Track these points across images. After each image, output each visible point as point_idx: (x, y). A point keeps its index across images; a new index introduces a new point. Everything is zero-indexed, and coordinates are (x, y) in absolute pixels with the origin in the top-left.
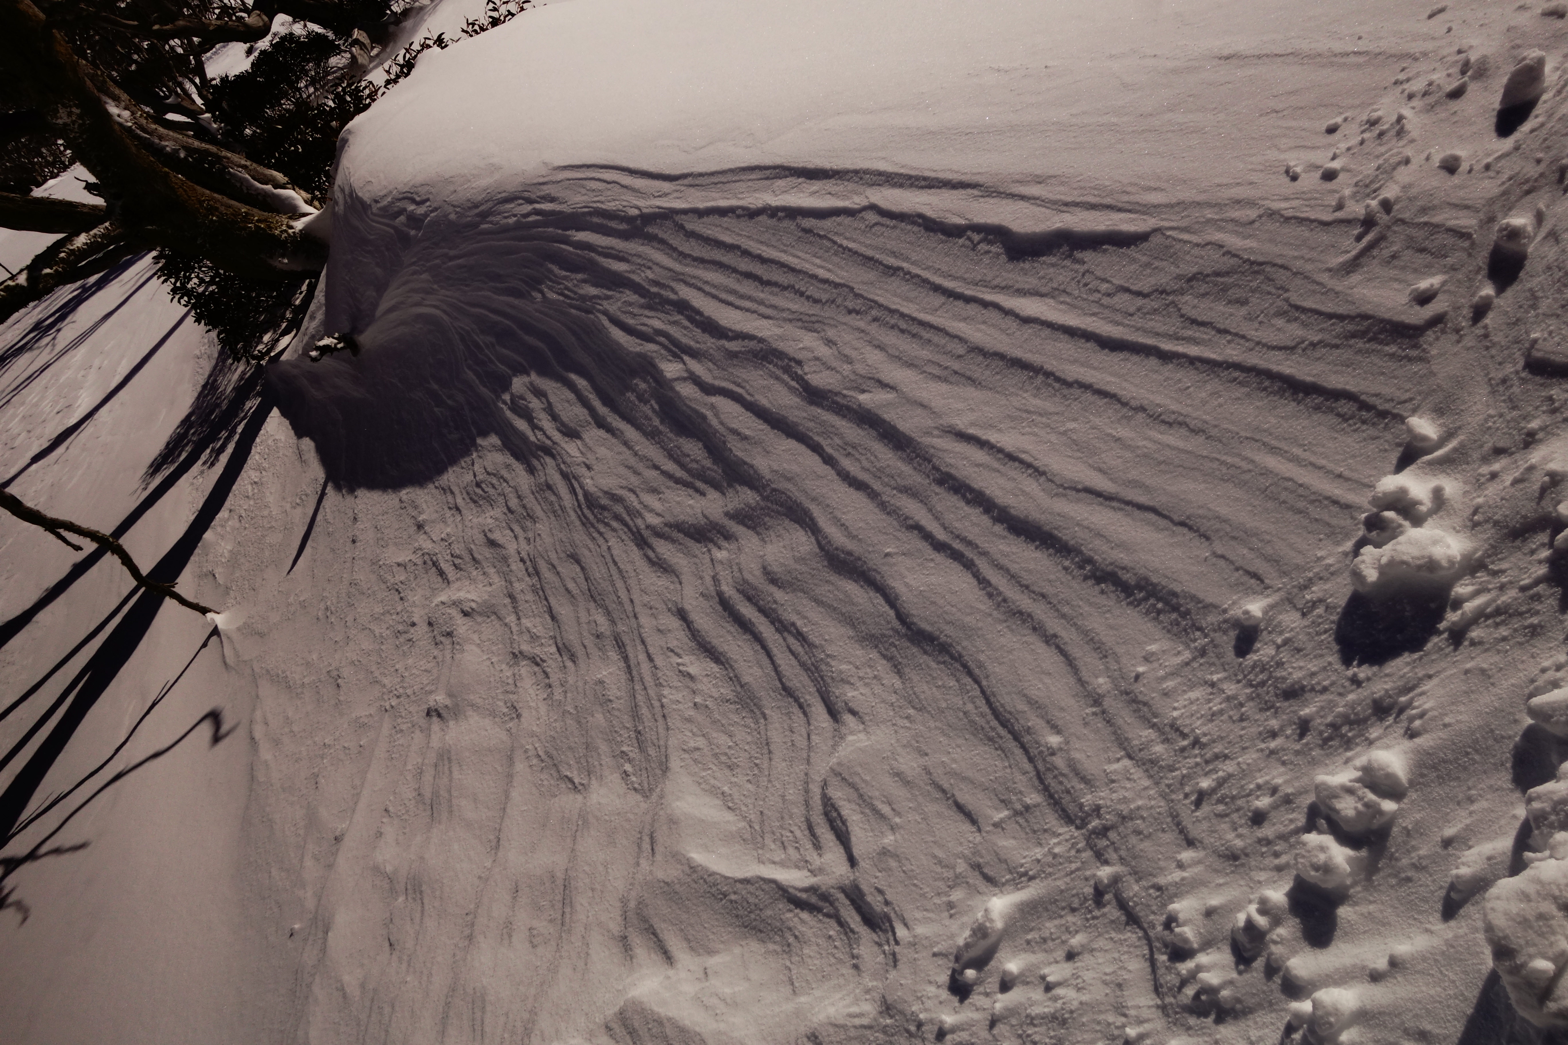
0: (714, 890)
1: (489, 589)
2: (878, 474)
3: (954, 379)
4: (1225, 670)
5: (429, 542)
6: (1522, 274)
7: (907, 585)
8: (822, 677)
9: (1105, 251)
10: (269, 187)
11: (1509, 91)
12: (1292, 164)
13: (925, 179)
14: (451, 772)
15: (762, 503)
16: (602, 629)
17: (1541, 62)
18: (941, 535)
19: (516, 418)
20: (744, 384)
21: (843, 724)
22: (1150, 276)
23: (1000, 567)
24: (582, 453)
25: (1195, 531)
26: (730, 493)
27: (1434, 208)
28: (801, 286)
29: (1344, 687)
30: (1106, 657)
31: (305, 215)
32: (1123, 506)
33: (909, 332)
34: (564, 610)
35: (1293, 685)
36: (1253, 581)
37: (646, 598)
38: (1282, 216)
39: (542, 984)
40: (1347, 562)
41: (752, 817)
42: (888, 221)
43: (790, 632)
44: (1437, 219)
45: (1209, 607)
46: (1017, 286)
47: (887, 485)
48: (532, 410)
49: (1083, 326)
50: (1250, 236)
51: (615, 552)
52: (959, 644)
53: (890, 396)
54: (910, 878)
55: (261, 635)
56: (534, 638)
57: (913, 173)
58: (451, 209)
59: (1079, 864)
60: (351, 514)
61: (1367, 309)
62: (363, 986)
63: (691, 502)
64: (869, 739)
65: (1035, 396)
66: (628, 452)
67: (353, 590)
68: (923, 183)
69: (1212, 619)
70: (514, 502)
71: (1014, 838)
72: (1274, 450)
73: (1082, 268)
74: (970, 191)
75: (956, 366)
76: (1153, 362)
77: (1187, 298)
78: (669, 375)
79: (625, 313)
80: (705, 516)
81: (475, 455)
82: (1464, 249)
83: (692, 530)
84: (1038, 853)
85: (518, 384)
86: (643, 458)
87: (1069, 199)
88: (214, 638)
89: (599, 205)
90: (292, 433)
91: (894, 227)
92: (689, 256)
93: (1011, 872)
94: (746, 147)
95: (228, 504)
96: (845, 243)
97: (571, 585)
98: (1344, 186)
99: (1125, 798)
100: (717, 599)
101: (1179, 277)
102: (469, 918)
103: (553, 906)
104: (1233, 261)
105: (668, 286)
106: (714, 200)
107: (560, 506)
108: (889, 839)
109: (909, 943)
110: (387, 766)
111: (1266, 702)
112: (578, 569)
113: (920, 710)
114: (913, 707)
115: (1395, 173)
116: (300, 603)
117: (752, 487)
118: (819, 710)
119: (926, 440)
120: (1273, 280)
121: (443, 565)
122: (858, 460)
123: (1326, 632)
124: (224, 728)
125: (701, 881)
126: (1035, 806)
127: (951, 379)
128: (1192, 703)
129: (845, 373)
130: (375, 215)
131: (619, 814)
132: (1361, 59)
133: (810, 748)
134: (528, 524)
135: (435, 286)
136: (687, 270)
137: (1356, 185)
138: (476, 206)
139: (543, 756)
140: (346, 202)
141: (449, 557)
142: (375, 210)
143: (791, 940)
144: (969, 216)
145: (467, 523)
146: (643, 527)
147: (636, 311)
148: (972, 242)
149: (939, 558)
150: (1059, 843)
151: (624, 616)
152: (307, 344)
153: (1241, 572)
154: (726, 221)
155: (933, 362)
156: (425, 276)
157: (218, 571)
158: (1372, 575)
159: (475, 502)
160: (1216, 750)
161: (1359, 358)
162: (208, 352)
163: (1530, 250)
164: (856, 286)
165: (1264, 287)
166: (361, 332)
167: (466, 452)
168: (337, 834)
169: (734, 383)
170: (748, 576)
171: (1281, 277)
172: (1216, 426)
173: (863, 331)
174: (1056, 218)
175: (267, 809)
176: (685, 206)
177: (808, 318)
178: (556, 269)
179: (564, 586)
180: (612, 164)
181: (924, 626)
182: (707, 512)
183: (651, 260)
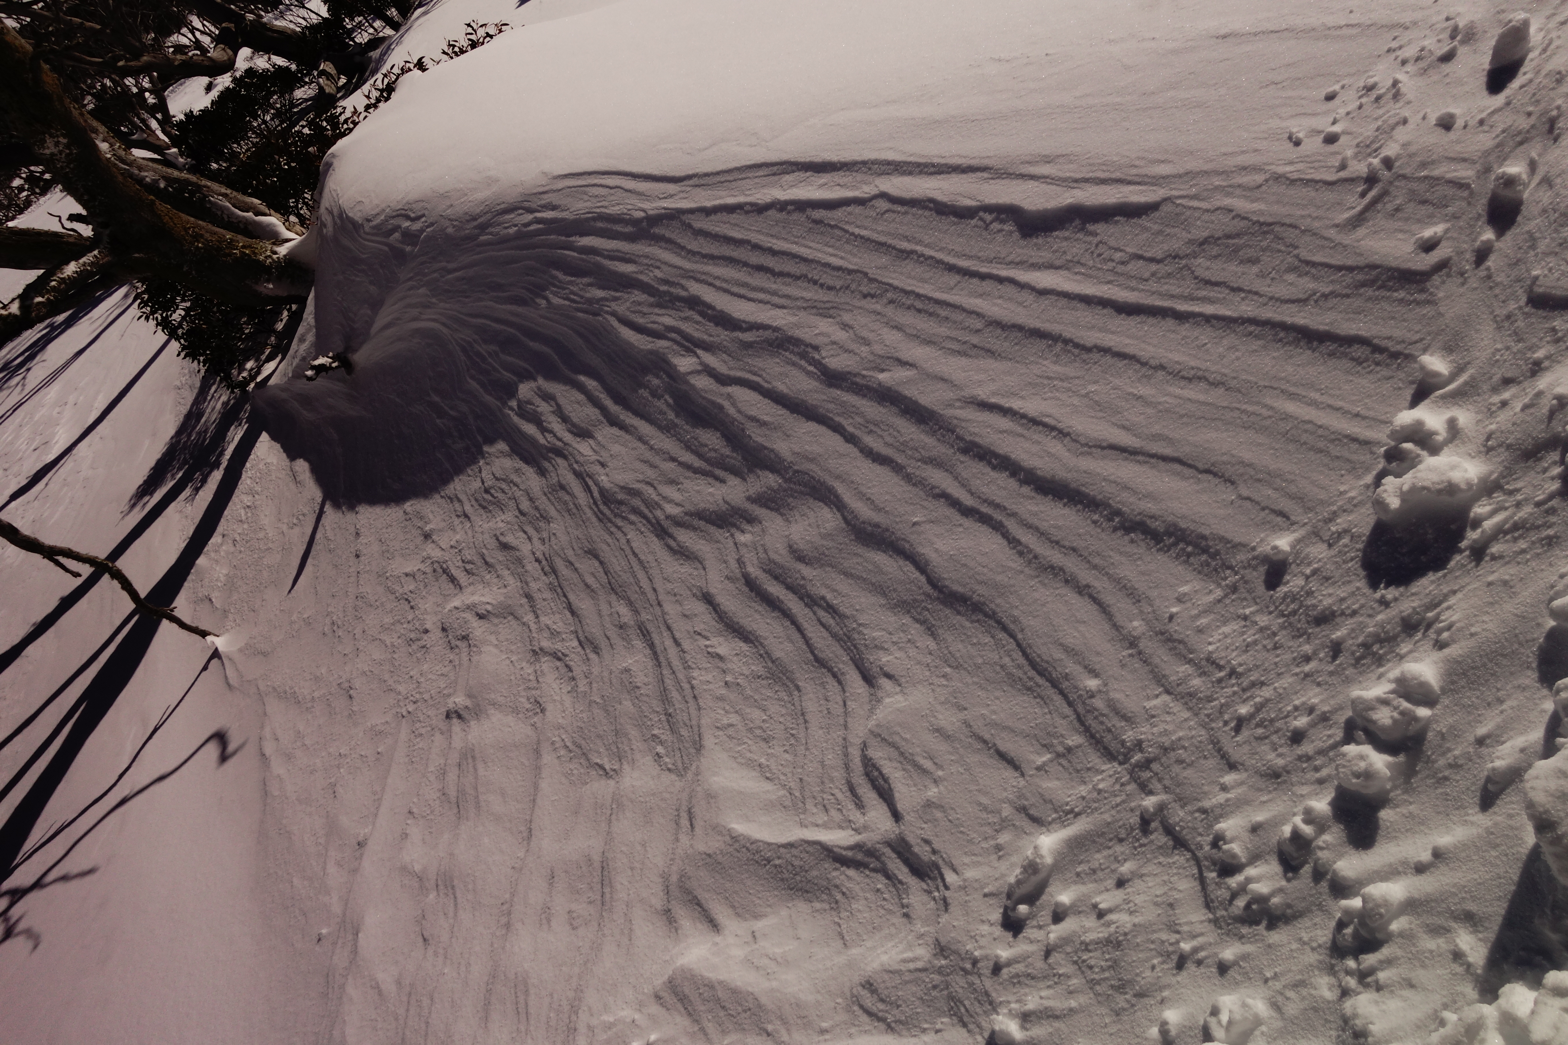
0: (756, 857)
1: (505, 591)
2: (902, 448)
3: (974, 352)
4: (1257, 604)
5: (438, 550)
6: (1519, 218)
7: (937, 550)
8: (855, 646)
9: (1117, 222)
10: (250, 215)
11: (1497, 52)
12: (1294, 130)
13: (933, 165)
14: (475, 770)
15: (784, 485)
16: (625, 620)
17: (1526, 24)
18: (968, 501)
19: (524, 422)
20: (760, 373)
21: (879, 688)
22: (1162, 242)
23: (1029, 526)
24: (595, 451)
25: (1220, 477)
26: (751, 478)
27: (1433, 162)
28: (814, 274)
29: (1373, 609)
30: (1139, 601)
31: (288, 240)
32: (1148, 459)
33: (926, 312)
34: (583, 604)
35: (1323, 611)
36: (1279, 519)
37: (669, 586)
38: (1288, 179)
39: (585, 963)
40: (1369, 494)
41: (792, 784)
42: (899, 208)
43: (820, 606)
44: (1436, 173)
45: (1238, 546)
46: (1031, 261)
47: (911, 457)
48: (541, 414)
49: (1099, 294)
50: (1257, 200)
51: (634, 545)
53: (909, 373)
54: (957, 826)
55: (265, 654)
56: (554, 634)
57: (921, 161)
58: (447, 223)
59: (1124, 797)
60: (352, 530)
61: (1376, 259)
62: (398, 983)
63: (711, 490)
64: (906, 700)
65: (1055, 363)
66: (643, 447)
67: (360, 603)
68: (932, 170)
69: (1242, 556)
70: (525, 505)
71: (1058, 779)
72: (1292, 396)
73: (1095, 240)
74: (979, 174)
75: (975, 340)
76: (1170, 323)
77: (1200, 260)
78: (682, 369)
79: (634, 312)
80: (726, 502)
81: (482, 462)
82: (1464, 199)
83: (713, 517)
84: (1083, 790)
85: (525, 390)
86: (658, 452)
87: (1078, 176)
88: (215, 661)
89: (603, 210)
90: (284, 455)
91: (906, 213)
92: (699, 253)
93: (1056, 811)
94: (751, 146)
95: (220, 529)
96: (857, 231)
97: (590, 580)
98: (1346, 148)
99: (1166, 730)
100: (743, 581)
101: (1191, 242)
102: (505, 907)
103: (591, 888)
104: (1243, 223)
105: (678, 284)
106: (721, 198)
107: (575, 504)
108: (933, 792)
109: (960, 886)
110: (408, 771)
111: (1298, 630)
112: (597, 564)
113: (957, 668)
114: (950, 666)
115: (1394, 133)
116: (304, 620)
117: (773, 470)
118: (853, 678)
119: (949, 412)
120: (1282, 239)
121: (455, 572)
122: (882, 437)
123: (1352, 559)
124: (231, 748)
125: (744, 850)
126: (1077, 747)
127: (970, 352)
128: (1226, 637)
129: (863, 355)
130: (368, 234)
131: (654, 794)
132: (1354, 31)
133: (846, 713)
134: (542, 524)
135: (434, 300)
136: (697, 267)
137: (1358, 146)
138: (474, 219)
139: (571, 747)
140: (335, 223)
141: (460, 564)
142: (367, 229)
143: (839, 897)
144: (980, 198)
145: (477, 529)
148: (985, 222)
149: (967, 522)
150: (1103, 780)
151: (647, 606)
152: (296, 367)
153: (1267, 511)
154: (734, 218)
155: (951, 338)
156: (422, 291)
157: (214, 596)
158: (1394, 503)
159: (484, 508)
160: (1252, 678)
161: (1370, 305)
162: (190, 382)
163: (1526, 196)
164: (868, 271)
165: (1274, 245)
166: (355, 351)
167: (473, 461)
168: (361, 839)
169: (751, 372)
170: (773, 556)
171: (1290, 235)
172: (1235, 378)
173: (879, 314)
174: (1067, 194)
175: (284, 821)
176: (693, 205)
177: (823, 305)
178: (560, 275)
179: (583, 581)
180: (614, 170)
181: (956, 588)
182: (728, 499)
183: (659, 260)
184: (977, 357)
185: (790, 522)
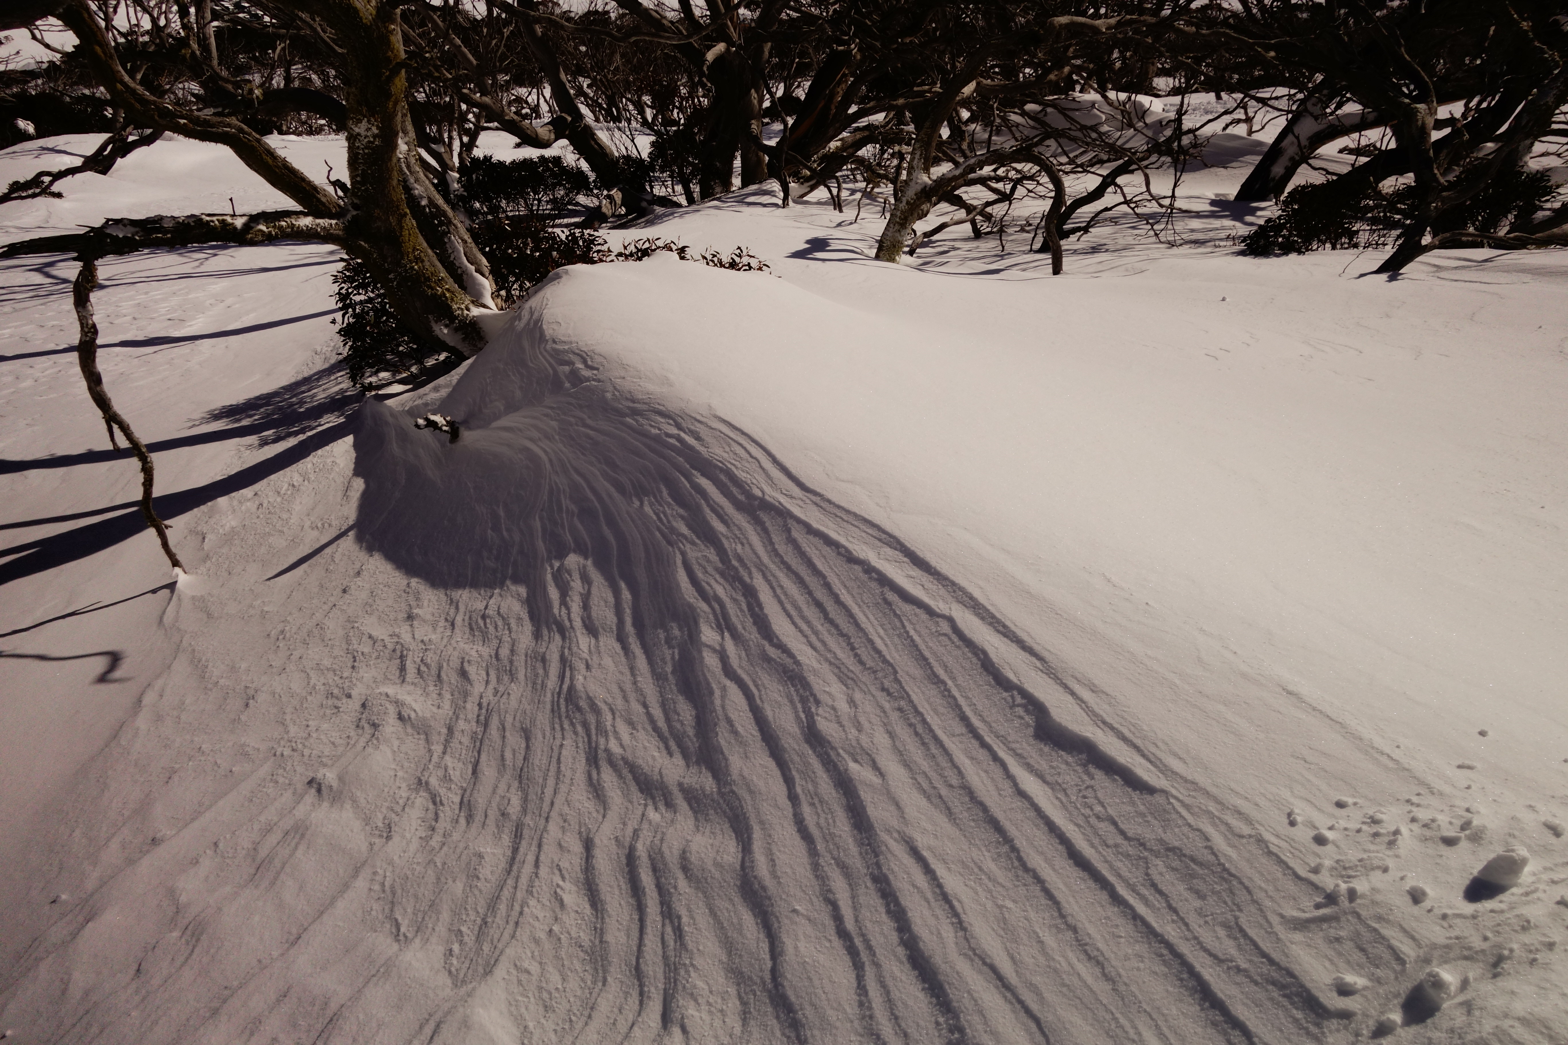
1: (435, 710)
2: (828, 837)
3: (936, 801)
5: (411, 635)
6: (1429, 1021)
7: (796, 948)
8: (676, 980)
9: (1115, 780)
10: (472, 268)
11: (1489, 868)
12: (1296, 811)
13: (1004, 626)
14: (296, 848)
15: (715, 796)
16: (511, 810)
17: (1524, 862)
18: (850, 924)
19: (553, 584)
20: (761, 688)
21: (670, 1034)
22: (1139, 824)
23: (883, 985)
24: (590, 651)
26: (694, 769)
27: (1388, 921)
28: (856, 641)
31: (485, 306)
32: (1014, 1001)
33: (922, 739)
34: (488, 771)
37: (566, 809)
38: (1267, 847)
42: (956, 640)
43: (672, 922)
44: (1385, 932)
46: (1029, 761)
47: (830, 852)
48: (571, 588)
49: (1063, 829)
50: (1234, 847)
51: (564, 752)
52: (810, 1029)
53: (876, 780)
55: (209, 615)
56: (446, 778)
57: (998, 615)
58: (611, 389)
60: (357, 566)
61: (1296, 969)
62: (87, 993)
63: (656, 754)
65: (994, 860)
66: (629, 677)
67: (316, 631)
68: (1001, 628)
70: (504, 652)
73: (1089, 782)
75: (944, 792)
76: (1104, 896)
77: (1158, 862)
78: (703, 639)
79: (700, 565)
80: (660, 773)
81: (497, 591)
82: (1395, 971)
83: (642, 778)
85: (573, 560)
86: (639, 691)
87: (1108, 720)
88: (166, 591)
89: (733, 468)
90: (352, 466)
91: (958, 647)
92: (781, 557)
94: (878, 504)
95: (258, 486)
96: (912, 633)
97: (508, 755)
98: (1328, 857)
100: (627, 851)
101: (1161, 841)
102: (226, 992)
103: (309, 1031)
104: (1211, 858)
105: (748, 568)
106: (827, 527)
107: (543, 682)
110: (243, 806)
112: (523, 745)
115: (1372, 873)
116: (262, 611)
117: (716, 777)
118: (655, 1008)
119: (884, 836)
120: (1234, 894)
121: (409, 664)
122: (818, 815)
124: (117, 674)
127: (933, 800)
129: (850, 737)
130: (546, 351)
131: (422, 985)
132: (1391, 765)
133: (627, 1036)
134: (506, 678)
135: (557, 437)
136: (772, 566)
137: (1338, 861)
138: (633, 401)
139: (387, 888)
140: (528, 323)
141: (418, 660)
142: (548, 347)
144: (1023, 680)
145: (453, 642)
146: (602, 747)
147: (710, 569)
148: (1014, 701)
149: (837, 943)
151: (537, 813)
152: (416, 406)
154: (827, 551)
155: (927, 776)
156: (554, 424)
157: (210, 537)
159: (471, 629)
161: (1269, 1004)
162: (328, 355)
163: (1445, 1006)
164: (900, 671)
165: (1224, 895)
166: (469, 429)
167: (492, 585)
168: (158, 836)
169: (754, 681)
170: (665, 849)
171: (1242, 896)
172: (1126, 984)
173: (884, 712)
174: (1090, 728)
175: (110, 772)
176: (802, 516)
177: (846, 671)
178: (665, 493)
179: (503, 751)
180: (763, 444)
181: (790, 993)
182: (664, 772)
183: (747, 539)
184: (936, 807)
185: (698, 830)
